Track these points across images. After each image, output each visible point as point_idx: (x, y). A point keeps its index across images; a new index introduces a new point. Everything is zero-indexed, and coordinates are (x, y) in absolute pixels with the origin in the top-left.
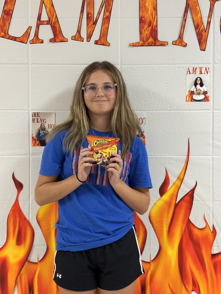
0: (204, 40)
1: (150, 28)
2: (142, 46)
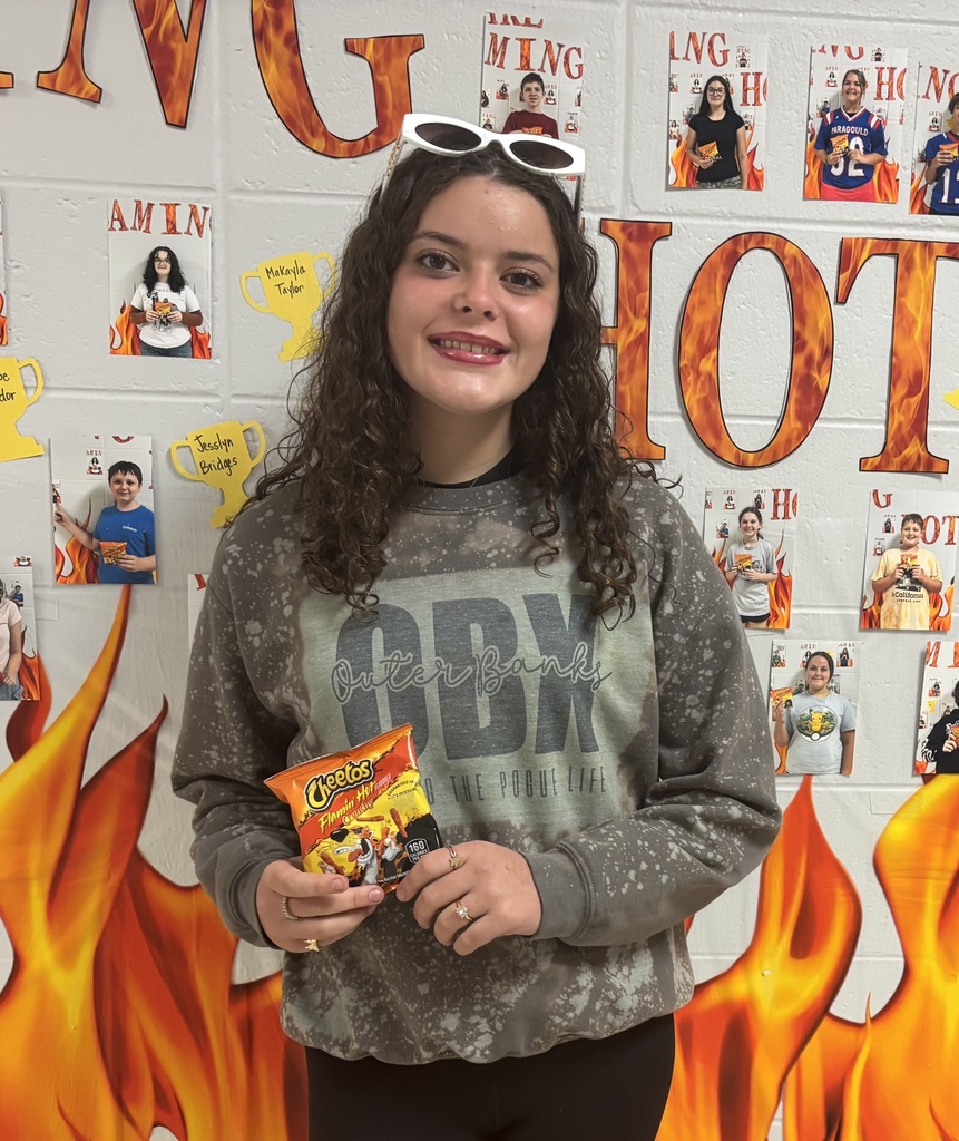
0: (181, 75)
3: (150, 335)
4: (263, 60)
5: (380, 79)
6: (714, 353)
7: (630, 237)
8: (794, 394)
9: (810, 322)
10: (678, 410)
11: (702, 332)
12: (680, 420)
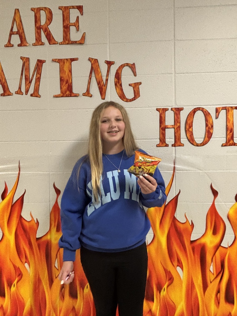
0: (104, 92)
1: (67, 85)
2: (62, 97)
5: (135, 89)
6: (192, 128)
7: (176, 111)
8: (207, 134)
9: (209, 121)
10: (186, 138)
11: (190, 124)
12: (187, 139)
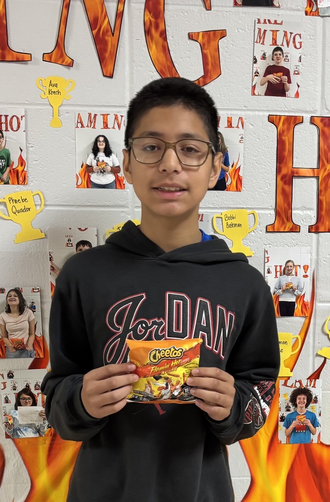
0: (110, 53)
3: (95, 178)
4: (150, 44)
5: (205, 51)
7: (325, 125)
